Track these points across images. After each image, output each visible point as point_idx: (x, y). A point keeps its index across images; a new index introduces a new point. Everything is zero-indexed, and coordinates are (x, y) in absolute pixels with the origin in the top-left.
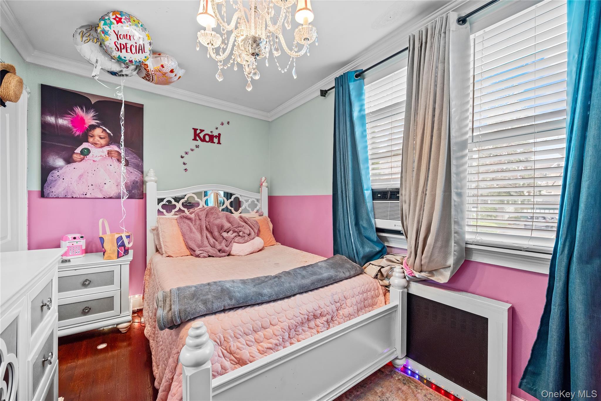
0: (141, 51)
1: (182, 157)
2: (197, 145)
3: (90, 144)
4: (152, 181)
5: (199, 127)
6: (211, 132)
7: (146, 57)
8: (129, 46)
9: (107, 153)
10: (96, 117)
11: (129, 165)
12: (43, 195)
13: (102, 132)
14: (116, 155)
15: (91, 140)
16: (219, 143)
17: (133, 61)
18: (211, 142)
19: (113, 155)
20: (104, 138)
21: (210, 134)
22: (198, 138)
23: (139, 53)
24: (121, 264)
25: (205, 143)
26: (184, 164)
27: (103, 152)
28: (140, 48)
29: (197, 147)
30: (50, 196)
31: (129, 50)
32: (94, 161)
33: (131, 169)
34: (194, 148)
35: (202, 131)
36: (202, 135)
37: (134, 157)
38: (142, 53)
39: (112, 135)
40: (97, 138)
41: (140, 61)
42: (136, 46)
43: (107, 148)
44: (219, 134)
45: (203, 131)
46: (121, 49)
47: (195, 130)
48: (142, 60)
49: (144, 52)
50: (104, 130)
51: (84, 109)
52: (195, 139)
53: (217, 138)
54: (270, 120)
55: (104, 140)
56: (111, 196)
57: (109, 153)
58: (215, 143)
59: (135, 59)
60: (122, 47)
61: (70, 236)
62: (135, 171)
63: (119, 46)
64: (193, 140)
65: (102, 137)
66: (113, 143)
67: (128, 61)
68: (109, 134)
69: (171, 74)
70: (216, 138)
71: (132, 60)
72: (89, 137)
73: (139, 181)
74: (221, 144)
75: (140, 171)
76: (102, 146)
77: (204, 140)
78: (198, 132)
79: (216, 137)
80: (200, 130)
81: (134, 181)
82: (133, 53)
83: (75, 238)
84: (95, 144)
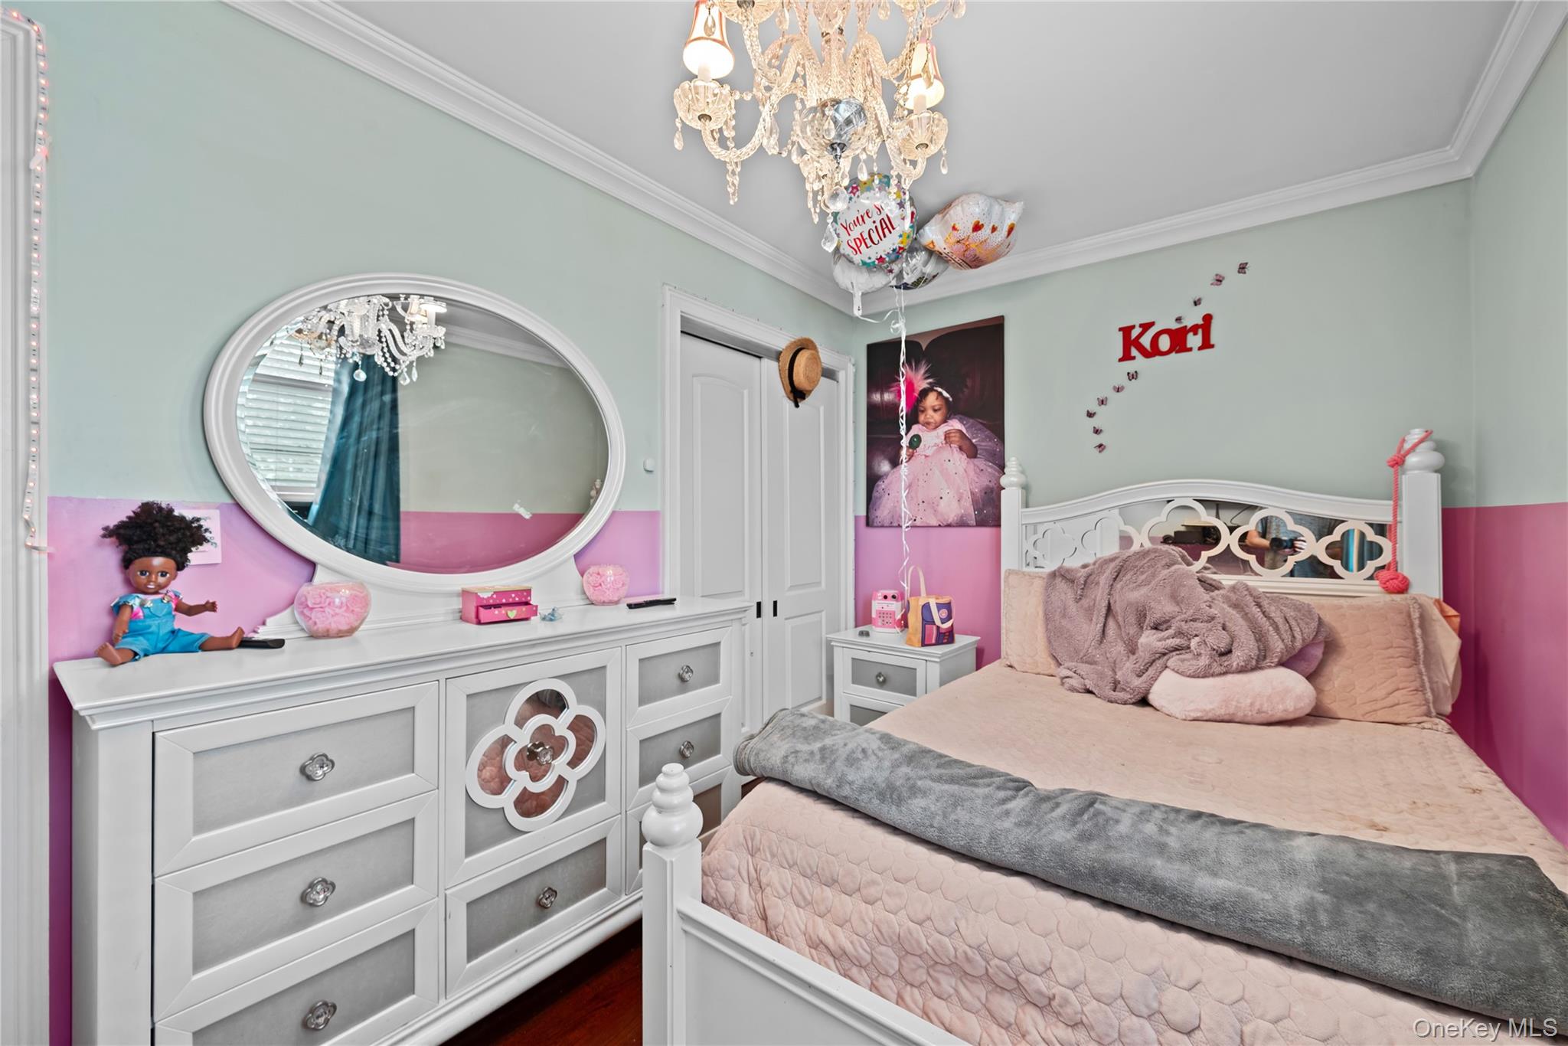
0: (886, 231)
1: (1090, 415)
2: (1132, 371)
3: (920, 426)
4: (1011, 485)
5: (1136, 320)
6: (1179, 320)
7: (901, 236)
8: (866, 236)
9: (943, 438)
10: (929, 374)
11: (978, 456)
12: (869, 522)
13: (937, 399)
14: (957, 439)
15: (922, 418)
16: (1206, 344)
17: (884, 256)
18: (1177, 352)
19: (953, 439)
20: (939, 409)
21: (1175, 326)
22: (1134, 352)
23: (885, 236)
24: (927, 659)
25: (1158, 358)
26: (1097, 431)
27: (938, 437)
28: (884, 226)
29: (1133, 376)
30: (875, 524)
31: (868, 241)
32: (926, 456)
33: (980, 462)
34: (1123, 380)
35: (1146, 327)
36: (1146, 341)
37: (987, 436)
38: (890, 232)
39: (951, 399)
40: (930, 412)
41: (894, 250)
42: (876, 227)
43: (944, 428)
44: (1208, 318)
45: (1152, 324)
46: (858, 248)
47: (1126, 331)
48: (896, 246)
49: (894, 229)
50: (940, 394)
51: (913, 365)
52: (1127, 356)
53: (1200, 331)
54: (1468, 171)
55: (939, 413)
56: (949, 523)
57: (947, 436)
58: (1190, 349)
59: (884, 251)
60: (859, 244)
61: (880, 594)
62: (989, 466)
63: (854, 245)
64: (1121, 360)
65: (936, 408)
66: (952, 417)
67: (877, 262)
68: (946, 399)
69: (980, 232)
70: (1195, 334)
71: (881, 257)
72: (920, 413)
73: (995, 488)
74: (1212, 346)
75: (996, 464)
76: (937, 425)
77: (1154, 351)
78: (1135, 333)
79: (1194, 329)
80: (1141, 326)
81: (988, 487)
82: (876, 243)
83: (885, 597)
84: (927, 424)
